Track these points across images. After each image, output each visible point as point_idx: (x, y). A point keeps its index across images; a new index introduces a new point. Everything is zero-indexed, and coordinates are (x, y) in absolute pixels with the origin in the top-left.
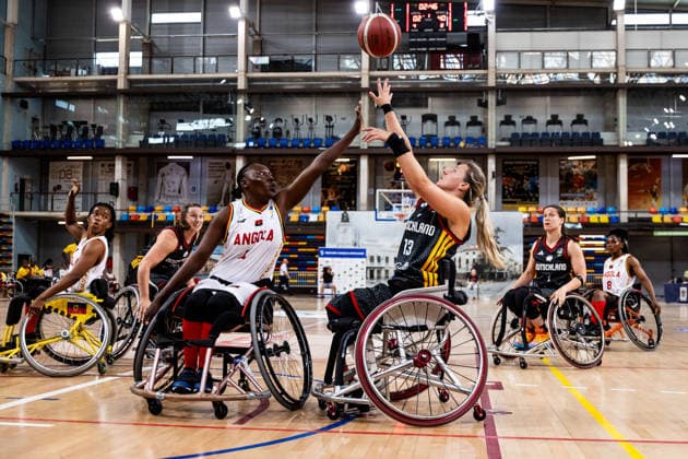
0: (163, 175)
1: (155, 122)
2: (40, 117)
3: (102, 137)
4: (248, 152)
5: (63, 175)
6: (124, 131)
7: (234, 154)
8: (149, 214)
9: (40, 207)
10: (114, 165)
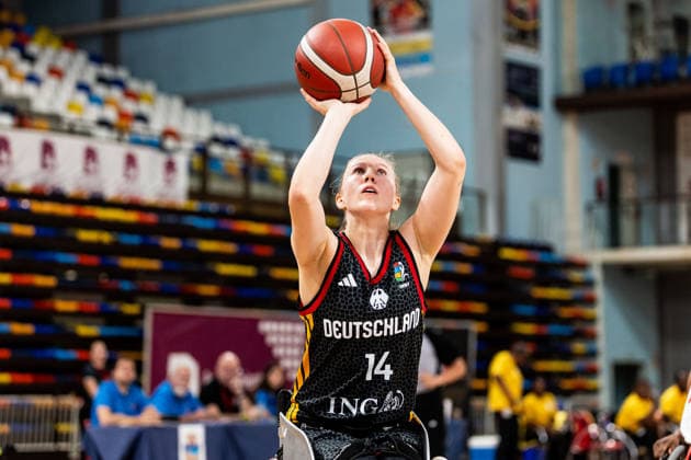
9: (659, 234)
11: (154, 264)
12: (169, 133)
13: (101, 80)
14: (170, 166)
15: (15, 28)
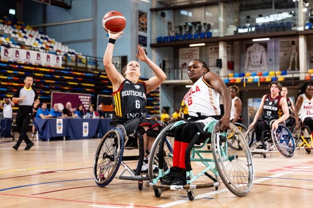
0: (250, 52)
1: (243, 18)
2: (172, 21)
3: (210, 31)
4: (307, 32)
5: (187, 57)
6: (224, 26)
7: (297, 35)
8: (242, 78)
9: (174, 77)
10: (218, 48)
11: (54, 82)
12: (58, 51)
13: (42, 38)
14: (58, 58)
15: (21, 25)
